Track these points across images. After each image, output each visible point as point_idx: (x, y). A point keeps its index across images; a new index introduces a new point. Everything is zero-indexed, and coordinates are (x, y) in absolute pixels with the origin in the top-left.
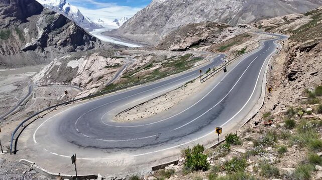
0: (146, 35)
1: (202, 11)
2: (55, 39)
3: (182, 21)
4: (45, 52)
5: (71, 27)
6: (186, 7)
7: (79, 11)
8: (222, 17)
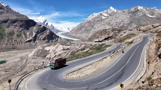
0: (82, 35)
1: (109, 23)
2: (40, 37)
3: (100, 28)
4: (35, 43)
5: (48, 32)
6: (101, 22)
7: (52, 24)
8: (120, 26)
